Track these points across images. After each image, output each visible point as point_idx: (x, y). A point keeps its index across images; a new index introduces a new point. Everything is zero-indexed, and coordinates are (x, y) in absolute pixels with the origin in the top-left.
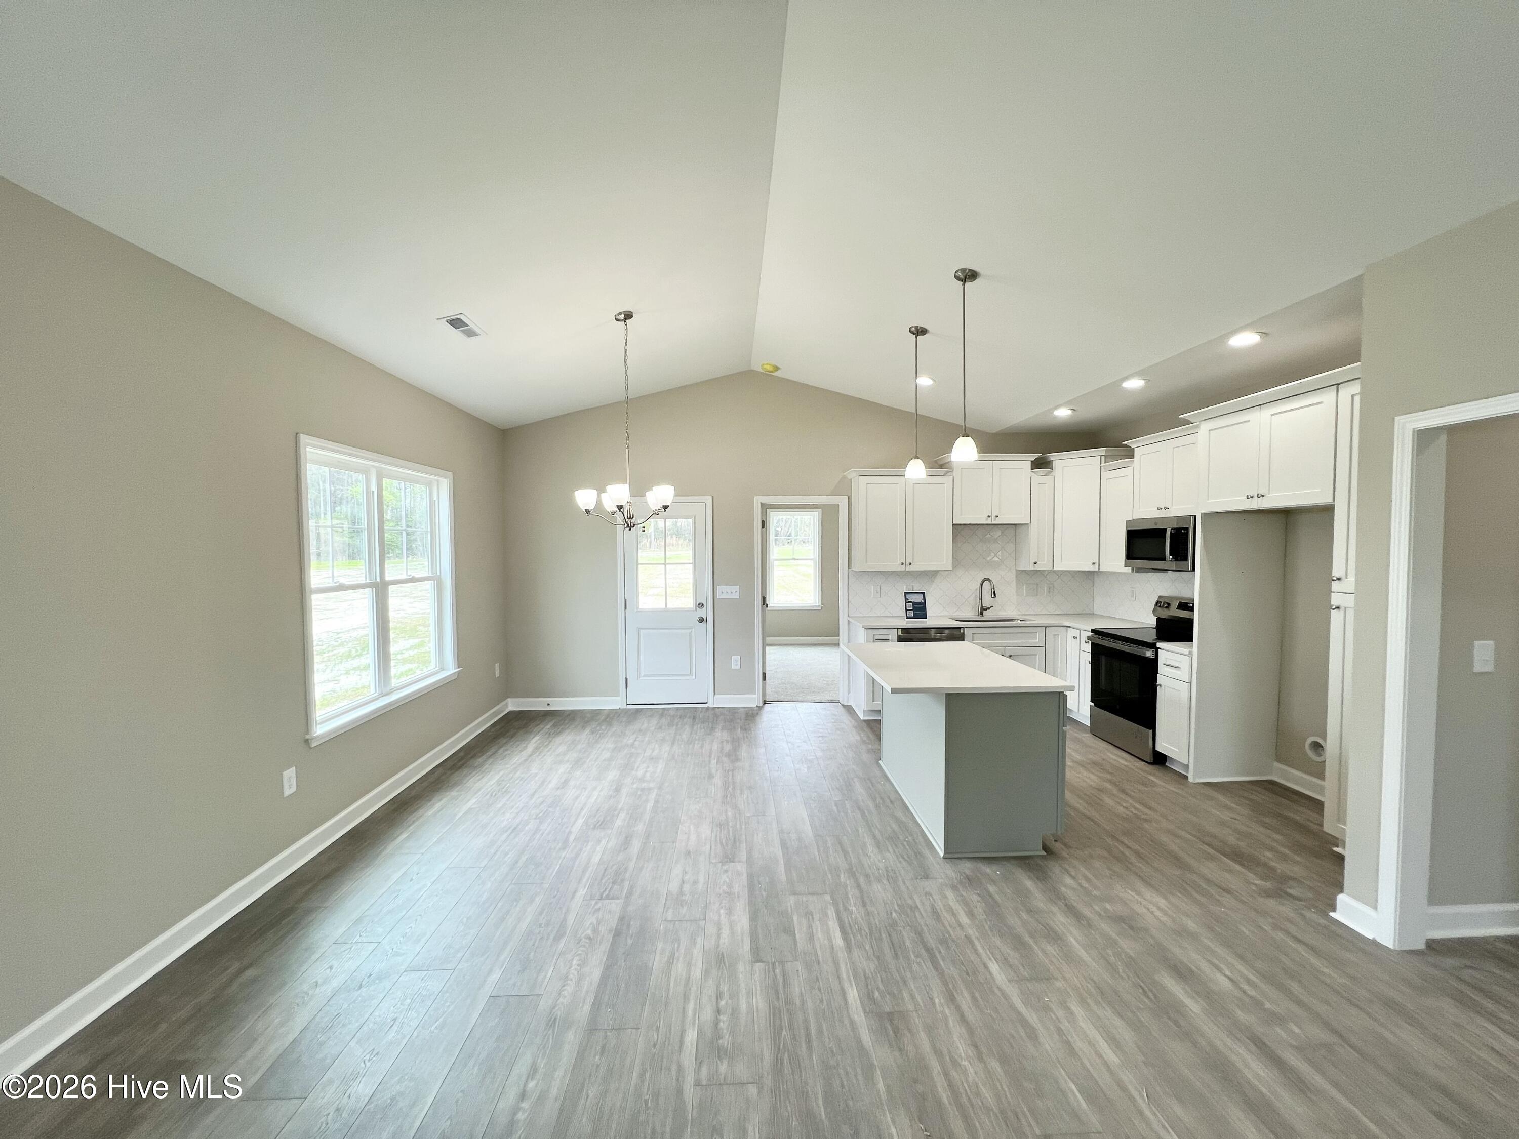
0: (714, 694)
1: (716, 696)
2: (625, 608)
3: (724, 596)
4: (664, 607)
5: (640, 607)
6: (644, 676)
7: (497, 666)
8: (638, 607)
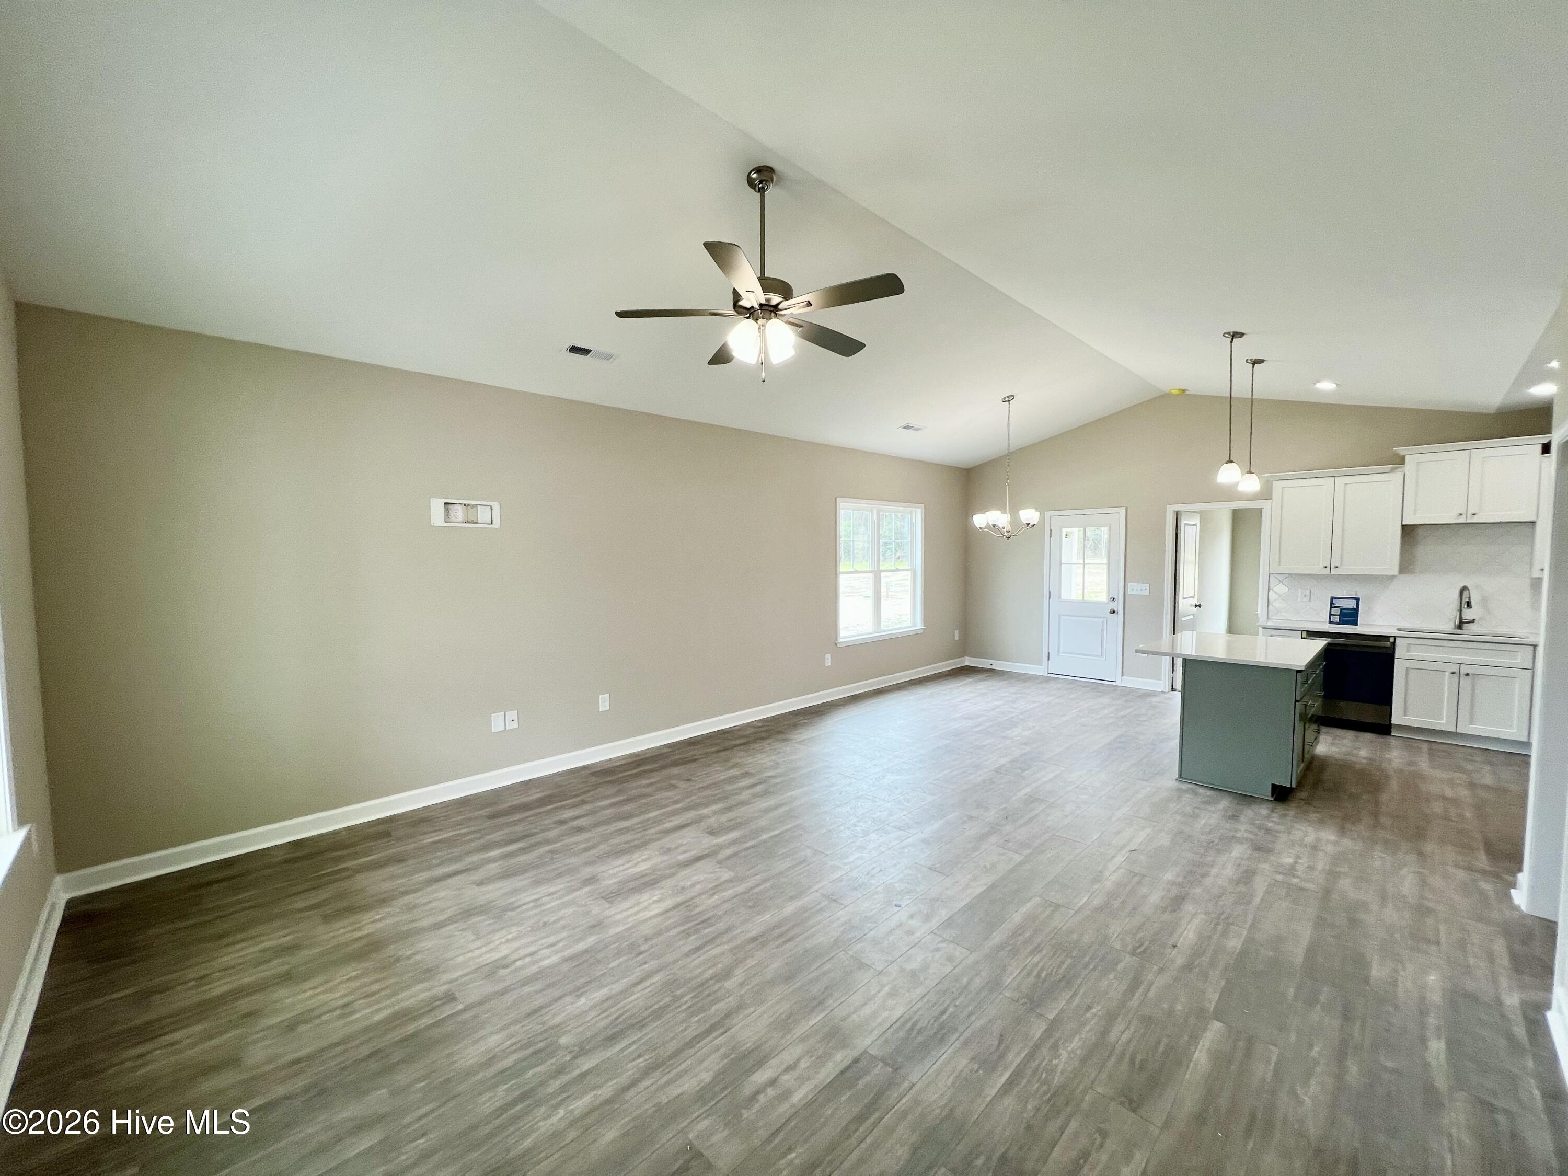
0: (1122, 675)
1: (1123, 677)
2: (1050, 598)
3: (1134, 593)
4: (1081, 599)
5: (1062, 598)
6: (1063, 653)
7: (957, 632)
8: (1060, 597)
